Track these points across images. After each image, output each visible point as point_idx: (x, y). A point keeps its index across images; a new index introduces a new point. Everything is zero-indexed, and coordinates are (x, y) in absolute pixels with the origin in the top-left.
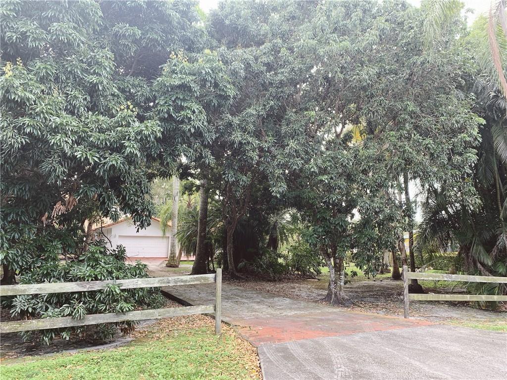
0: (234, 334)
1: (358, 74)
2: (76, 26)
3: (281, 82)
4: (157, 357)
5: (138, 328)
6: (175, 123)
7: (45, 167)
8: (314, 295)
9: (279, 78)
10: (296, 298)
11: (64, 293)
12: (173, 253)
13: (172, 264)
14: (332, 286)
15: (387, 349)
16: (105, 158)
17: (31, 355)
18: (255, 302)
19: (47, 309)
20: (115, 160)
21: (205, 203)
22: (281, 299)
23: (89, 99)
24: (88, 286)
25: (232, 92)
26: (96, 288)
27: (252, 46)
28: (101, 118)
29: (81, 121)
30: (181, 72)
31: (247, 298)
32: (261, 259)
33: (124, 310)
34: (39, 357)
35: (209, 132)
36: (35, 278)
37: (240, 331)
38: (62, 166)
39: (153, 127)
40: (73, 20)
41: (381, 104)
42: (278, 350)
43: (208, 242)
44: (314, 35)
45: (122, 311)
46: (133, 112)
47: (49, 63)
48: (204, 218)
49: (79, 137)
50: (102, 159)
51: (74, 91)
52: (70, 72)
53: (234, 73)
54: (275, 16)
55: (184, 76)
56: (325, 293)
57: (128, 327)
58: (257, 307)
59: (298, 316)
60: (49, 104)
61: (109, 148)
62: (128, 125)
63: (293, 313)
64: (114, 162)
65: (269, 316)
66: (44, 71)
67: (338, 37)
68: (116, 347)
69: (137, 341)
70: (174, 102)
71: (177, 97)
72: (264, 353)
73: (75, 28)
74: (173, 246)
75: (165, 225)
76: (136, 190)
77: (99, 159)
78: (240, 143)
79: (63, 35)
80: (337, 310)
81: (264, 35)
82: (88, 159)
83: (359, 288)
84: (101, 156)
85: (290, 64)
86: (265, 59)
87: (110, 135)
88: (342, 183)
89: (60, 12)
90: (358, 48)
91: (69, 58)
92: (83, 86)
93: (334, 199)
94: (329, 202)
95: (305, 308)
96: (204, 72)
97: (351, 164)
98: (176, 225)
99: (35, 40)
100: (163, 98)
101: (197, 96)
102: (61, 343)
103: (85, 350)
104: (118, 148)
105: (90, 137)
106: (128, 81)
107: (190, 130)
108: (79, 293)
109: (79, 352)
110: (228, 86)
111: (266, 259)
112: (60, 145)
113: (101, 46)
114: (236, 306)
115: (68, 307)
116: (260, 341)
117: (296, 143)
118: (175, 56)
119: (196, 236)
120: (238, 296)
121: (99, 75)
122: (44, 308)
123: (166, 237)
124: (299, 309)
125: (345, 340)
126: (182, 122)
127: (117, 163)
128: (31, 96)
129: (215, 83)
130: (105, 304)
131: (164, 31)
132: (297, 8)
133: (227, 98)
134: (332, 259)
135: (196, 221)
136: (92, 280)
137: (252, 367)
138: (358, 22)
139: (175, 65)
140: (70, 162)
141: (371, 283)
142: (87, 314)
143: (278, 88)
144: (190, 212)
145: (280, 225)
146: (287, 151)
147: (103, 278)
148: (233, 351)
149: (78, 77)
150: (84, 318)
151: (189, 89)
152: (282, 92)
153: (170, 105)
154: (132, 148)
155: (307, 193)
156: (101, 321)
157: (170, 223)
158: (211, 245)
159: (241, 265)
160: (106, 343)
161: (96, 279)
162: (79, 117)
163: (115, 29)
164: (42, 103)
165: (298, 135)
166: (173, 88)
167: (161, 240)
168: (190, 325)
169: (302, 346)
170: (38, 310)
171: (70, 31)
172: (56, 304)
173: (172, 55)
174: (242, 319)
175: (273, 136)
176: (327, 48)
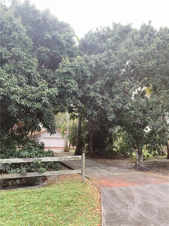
0: (91, 183)
1: (147, 64)
2: (22, 49)
3: (112, 69)
4: (56, 193)
5: (49, 179)
6: (65, 89)
7: (9, 109)
8: (129, 165)
9: (111, 67)
10: (121, 167)
11: (18, 163)
12: (67, 145)
13: (66, 150)
14: (137, 162)
15: (161, 193)
16: (34, 105)
17: (4, 189)
18: (101, 169)
19: (10, 169)
20: (38, 105)
21: (80, 123)
22: (113, 167)
23: (27, 79)
24: (27, 160)
25: (89, 74)
26: (31, 161)
27: (99, 53)
28: (33, 87)
29: (24, 89)
30: (67, 67)
31: (98, 166)
32: (105, 148)
33: (43, 171)
34: (7, 190)
35: (79, 92)
36: (6, 156)
37: (93, 181)
38: (16, 108)
39: (55, 91)
40: (21, 46)
41: (159, 78)
42: (109, 191)
43: (81, 141)
44: (127, 47)
45: (42, 172)
46: (46, 84)
47: (11, 65)
48: (80, 130)
49: (23, 96)
50: (33, 105)
51: (21, 76)
52: (20, 68)
53: (91, 66)
54: (109, 40)
55: (68, 68)
56: (134, 164)
57: (45, 178)
58: (102, 171)
59: (121, 176)
60: (11, 82)
61: (36, 100)
62: (44, 90)
63: (118, 174)
64: (38, 106)
65: (107, 175)
66: (9, 68)
67: (138, 47)
68: (39, 187)
69: (49, 185)
70: (63, 79)
71: (65, 78)
72: (103, 192)
73: (22, 50)
74: (67, 142)
75: (63, 133)
76: (48, 118)
77: (32, 105)
78: (93, 97)
79: (17, 53)
80: (139, 173)
81: (104, 48)
82: (27, 105)
83: (151, 163)
84: (32, 104)
85: (116, 60)
86: (104, 59)
87: (36, 95)
88: (141, 114)
89: (16, 43)
90: (147, 52)
91: (19, 62)
92: (25, 74)
93: (137, 122)
94: (135, 123)
95: (124, 172)
96: (76, 66)
97: (145, 105)
98: (68, 133)
99: (5, 55)
100: (59, 78)
101: (74, 77)
102: (17, 184)
103: (26, 188)
104: (39, 100)
105: (28, 96)
106: (45, 71)
107: (70, 92)
108: (24, 163)
109: (24, 189)
110: (88, 72)
111: (107, 149)
112: (15, 100)
113: (33, 57)
114: (93, 170)
115: (19, 169)
116: (102, 187)
117: (119, 96)
118: (64, 60)
119: (76, 138)
120: (94, 165)
121: (31, 69)
122: (9, 169)
123: (64, 138)
124: (121, 172)
125: (141, 188)
126: (67, 88)
127: (39, 107)
128: (3, 79)
129: (82, 70)
130: (34, 168)
131: (60, 49)
132: (119, 35)
133: (87, 77)
134: (137, 149)
135: (76, 131)
136: (29, 158)
137: (97, 199)
138: (147, 40)
139: (64, 64)
140: (19, 106)
141: (157, 160)
142: (27, 172)
143: (110, 71)
144: (73, 127)
145: (114, 133)
146: (115, 100)
147: (33, 157)
148: (89, 191)
149: (23, 70)
150: (25, 174)
151: (70, 74)
152: (112, 73)
153: (62, 81)
154: (45, 100)
155: (125, 119)
156: (33, 176)
157: (65, 132)
158: (83, 142)
159: (96, 151)
160: (35, 185)
161: (31, 157)
162: (23, 87)
163: (39, 49)
164: (8, 82)
165: (120, 92)
166: (63, 73)
167: (62, 139)
168: (72, 178)
169: (121, 190)
170: (7, 170)
171: (19, 51)
172: (14, 167)
173: (63, 59)
174: (95, 176)
175: (108, 93)
176: (132, 53)
